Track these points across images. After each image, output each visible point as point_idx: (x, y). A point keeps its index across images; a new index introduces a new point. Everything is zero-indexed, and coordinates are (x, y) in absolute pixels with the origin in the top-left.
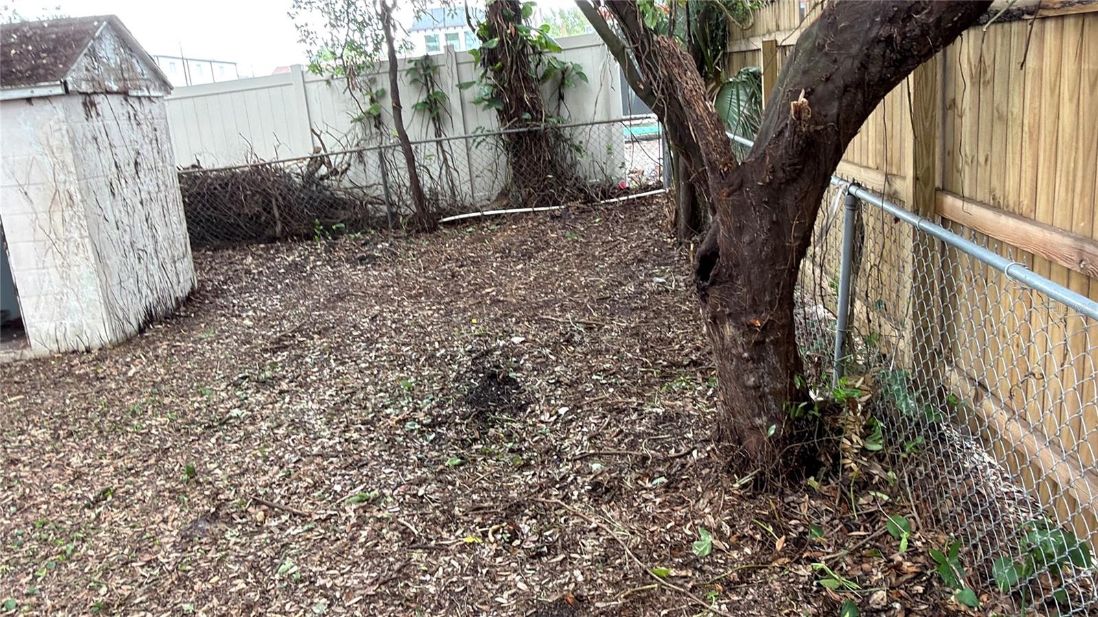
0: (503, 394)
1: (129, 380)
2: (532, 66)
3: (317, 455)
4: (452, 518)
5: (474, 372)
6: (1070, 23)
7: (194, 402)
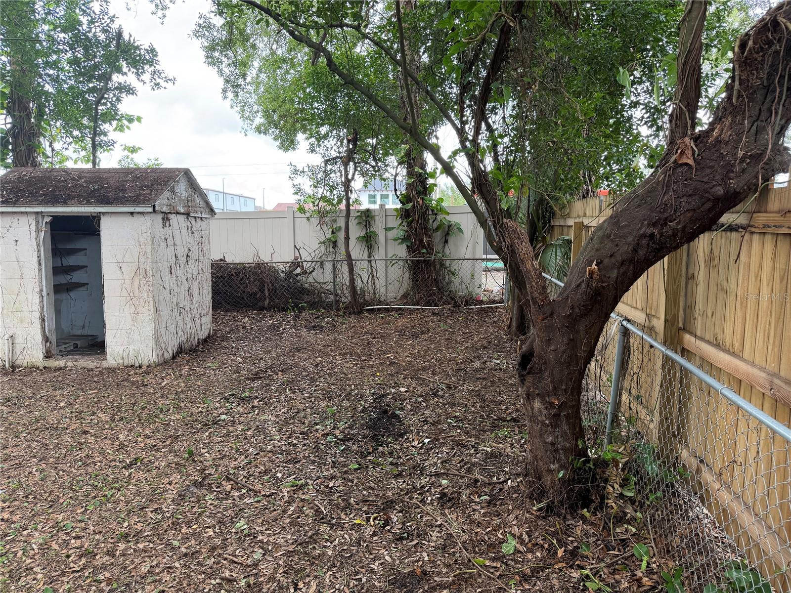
0: (390, 424)
1: (162, 388)
2: (431, 221)
3: (270, 452)
4: (348, 506)
5: (374, 407)
6: (768, 238)
7: (198, 407)
